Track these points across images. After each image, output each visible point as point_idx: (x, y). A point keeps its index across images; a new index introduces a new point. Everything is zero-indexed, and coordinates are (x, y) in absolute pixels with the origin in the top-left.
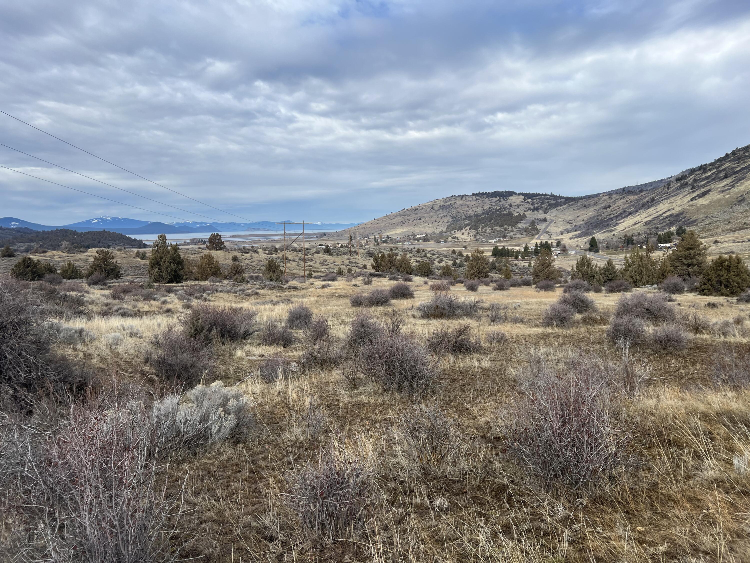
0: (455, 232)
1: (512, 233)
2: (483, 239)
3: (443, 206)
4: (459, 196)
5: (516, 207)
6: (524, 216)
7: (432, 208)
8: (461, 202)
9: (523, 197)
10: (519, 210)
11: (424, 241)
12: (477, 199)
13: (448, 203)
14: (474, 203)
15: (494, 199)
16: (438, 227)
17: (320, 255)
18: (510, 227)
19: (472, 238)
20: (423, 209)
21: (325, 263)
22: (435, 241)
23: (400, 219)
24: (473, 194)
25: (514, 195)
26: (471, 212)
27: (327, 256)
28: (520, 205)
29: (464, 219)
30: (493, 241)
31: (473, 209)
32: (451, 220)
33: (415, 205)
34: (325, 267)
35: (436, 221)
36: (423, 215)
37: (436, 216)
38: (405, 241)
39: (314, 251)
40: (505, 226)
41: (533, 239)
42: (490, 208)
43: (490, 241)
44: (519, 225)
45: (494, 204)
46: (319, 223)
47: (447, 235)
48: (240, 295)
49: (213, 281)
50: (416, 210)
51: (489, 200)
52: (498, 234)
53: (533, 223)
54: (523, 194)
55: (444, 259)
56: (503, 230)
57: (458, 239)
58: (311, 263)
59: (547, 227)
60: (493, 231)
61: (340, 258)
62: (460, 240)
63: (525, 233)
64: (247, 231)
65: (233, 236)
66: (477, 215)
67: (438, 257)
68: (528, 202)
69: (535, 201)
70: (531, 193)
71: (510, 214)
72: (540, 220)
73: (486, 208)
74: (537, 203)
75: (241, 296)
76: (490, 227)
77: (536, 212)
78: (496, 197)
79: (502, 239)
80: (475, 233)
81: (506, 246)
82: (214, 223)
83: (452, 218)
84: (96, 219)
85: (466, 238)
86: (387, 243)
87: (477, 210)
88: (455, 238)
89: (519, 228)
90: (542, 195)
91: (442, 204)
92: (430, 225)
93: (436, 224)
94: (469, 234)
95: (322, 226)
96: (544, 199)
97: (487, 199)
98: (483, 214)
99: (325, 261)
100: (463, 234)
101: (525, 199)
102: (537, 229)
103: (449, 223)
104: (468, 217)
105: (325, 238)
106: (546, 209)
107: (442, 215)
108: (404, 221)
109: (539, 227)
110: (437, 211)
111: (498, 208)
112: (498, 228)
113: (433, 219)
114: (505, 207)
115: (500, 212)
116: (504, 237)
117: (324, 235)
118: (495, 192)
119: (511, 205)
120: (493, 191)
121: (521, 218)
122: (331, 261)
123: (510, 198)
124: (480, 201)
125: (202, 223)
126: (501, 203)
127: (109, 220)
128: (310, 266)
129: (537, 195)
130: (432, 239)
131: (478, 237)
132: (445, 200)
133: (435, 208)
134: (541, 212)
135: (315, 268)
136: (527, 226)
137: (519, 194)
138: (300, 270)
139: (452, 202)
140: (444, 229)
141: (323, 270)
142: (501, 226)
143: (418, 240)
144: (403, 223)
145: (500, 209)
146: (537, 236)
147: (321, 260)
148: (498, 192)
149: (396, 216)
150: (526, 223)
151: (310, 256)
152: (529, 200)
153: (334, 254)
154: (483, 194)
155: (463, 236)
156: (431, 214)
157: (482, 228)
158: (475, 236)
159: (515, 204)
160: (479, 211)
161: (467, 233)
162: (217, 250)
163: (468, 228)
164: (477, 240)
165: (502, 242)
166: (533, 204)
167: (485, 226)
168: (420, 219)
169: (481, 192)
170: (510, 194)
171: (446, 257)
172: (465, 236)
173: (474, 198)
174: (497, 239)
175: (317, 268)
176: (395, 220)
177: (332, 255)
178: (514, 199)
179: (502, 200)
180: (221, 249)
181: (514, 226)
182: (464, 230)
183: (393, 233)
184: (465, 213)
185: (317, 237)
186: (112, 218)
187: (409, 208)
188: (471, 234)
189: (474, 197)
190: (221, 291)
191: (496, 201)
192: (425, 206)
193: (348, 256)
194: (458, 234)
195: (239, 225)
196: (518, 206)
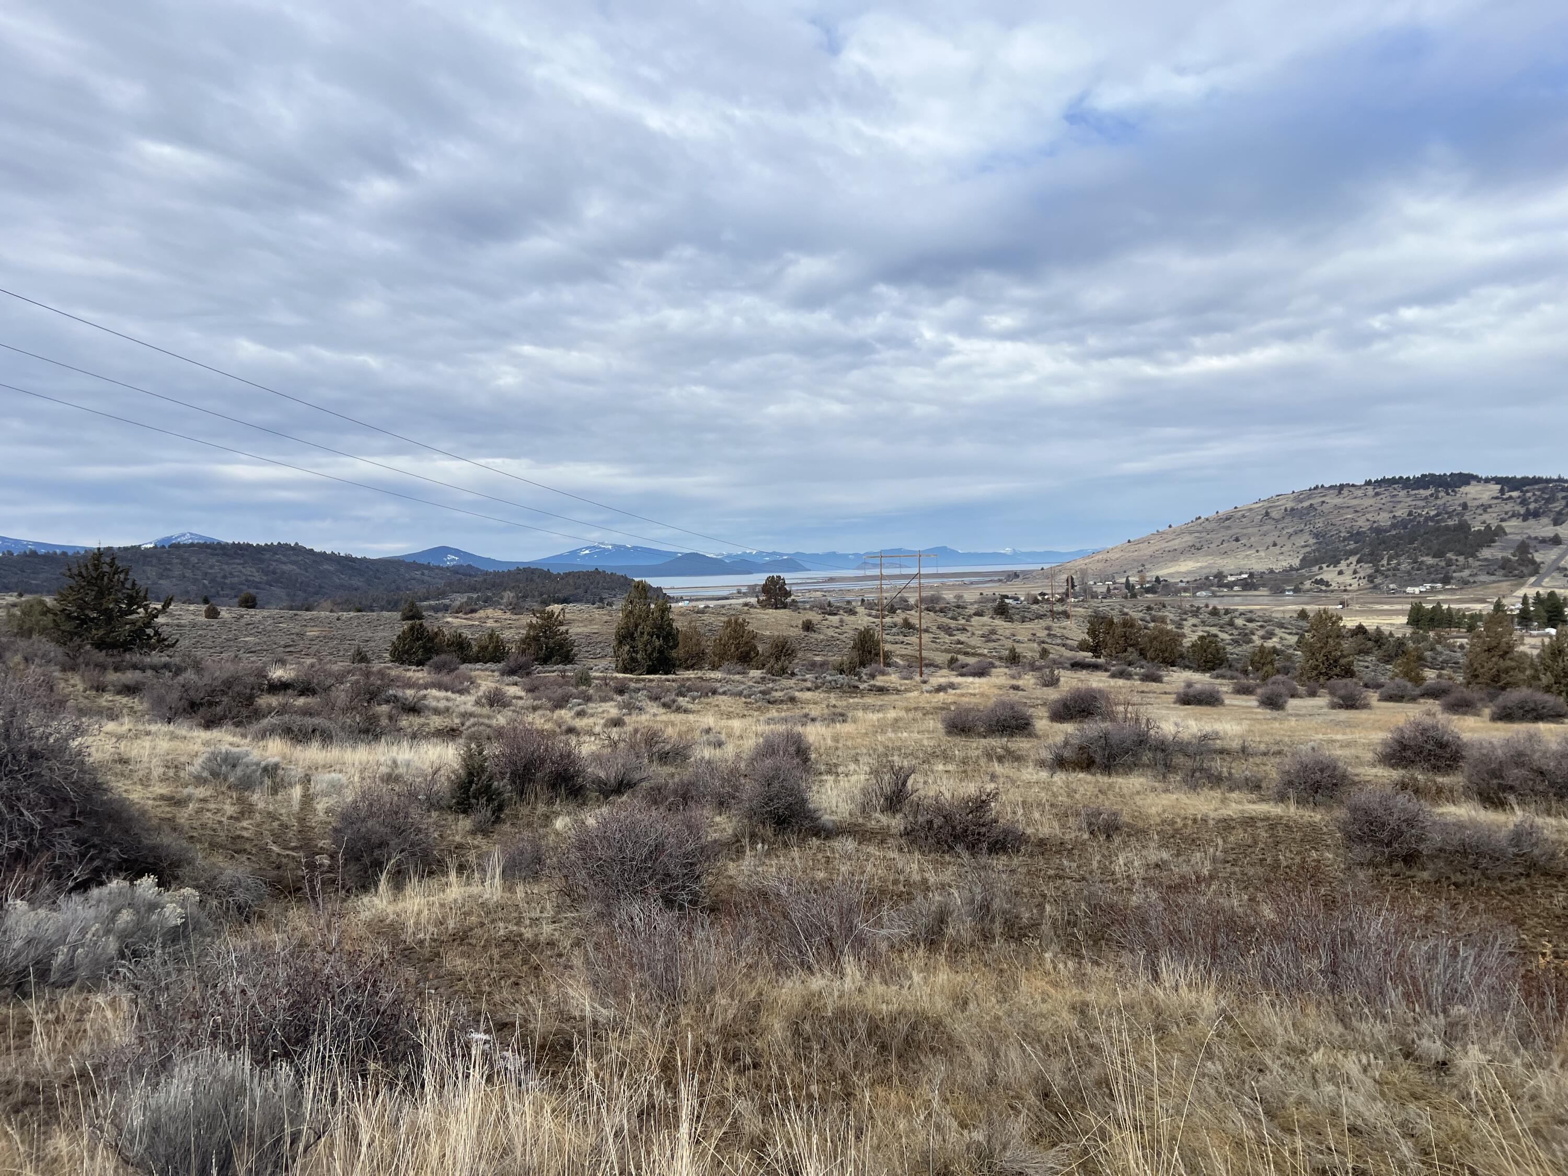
0: (1321, 568)
1: (1466, 572)
2: (1392, 586)
3: (1292, 509)
4: (1331, 487)
5: (1480, 511)
6: (1500, 531)
7: (1267, 514)
8: (1338, 501)
9: (1499, 487)
10: (1485, 517)
11: (1244, 590)
12: (1377, 494)
13: (1306, 504)
14: (1371, 501)
15: (1421, 491)
16: (1281, 557)
17: (985, 619)
18: (1461, 559)
19: (1363, 583)
20: (1244, 516)
21: (994, 637)
22: (1271, 589)
23: (1188, 539)
24: (1368, 483)
25: (1473, 483)
26: (1362, 524)
27: (999, 622)
28: (1490, 506)
29: (1345, 539)
30: (1417, 590)
31: (1369, 516)
32: (1312, 541)
33: (1225, 509)
34: (992, 645)
35: (1275, 545)
36: (1245, 531)
37: (1277, 533)
38: (1200, 588)
39: (972, 612)
40: (1449, 555)
41: (1522, 585)
42: (1410, 514)
43: (1409, 590)
44: (1486, 553)
45: (1422, 503)
46: (1008, 550)
47: (1302, 575)
48: (757, 701)
49: (729, 672)
50: (1227, 519)
51: (1408, 495)
52: (1429, 573)
53: (1523, 548)
54: (1497, 480)
55: (1277, 631)
56: (1443, 564)
57: (1327, 584)
58: (962, 637)
59: (1561, 557)
60: (1416, 566)
61: (1028, 625)
62: (1334, 586)
63: (1502, 572)
64: (858, 568)
65: (831, 580)
66: (1378, 531)
67: (1261, 626)
68: (1510, 498)
69: (1529, 495)
70: (1519, 476)
71: (1463, 527)
72: (1543, 541)
73: (1401, 513)
74: (1536, 501)
75: (759, 704)
76: (1409, 557)
77: (1531, 522)
78: (1426, 487)
79: (1439, 585)
80: (1370, 571)
81: (1446, 601)
82: (797, 553)
83: (1316, 536)
84: (587, 548)
85: (1349, 582)
86: (1155, 592)
87: (1377, 518)
88: (1321, 582)
89: (1486, 560)
90: (1549, 481)
91: (1289, 505)
92: (1262, 554)
93: (1277, 550)
94: (1355, 572)
95: (1015, 557)
96: (1553, 491)
97: (1403, 493)
98: (1394, 526)
99: (993, 632)
100: (1340, 573)
101: (1502, 491)
102: (1533, 562)
103: (1308, 549)
104: (1356, 536)
105: (1017, 582)
106: (1560, 513)
107: (1291, 530)
108: (1198, 545)
109: (1538, 557)
110: (1277, 521)
111: (1432, 513)
112: (1429, 560)
113: (1269, 540)
114: (1451, 509)
115: (1438, 522)
116: (1446, 580)
117: (1016, 575)
118: (1423, 476)
119: (1465, 506)
120: (1418, 475)
121: (1490, 536)
122: (1008, 633)
123: (1464, 489)
124: (1385, 498)
125: (774, 553)
126: (1439, 502)
127: (608, 550)
128: (959, 642)
129: (1536, 481)
130: (1264, 585)
131: (1378, 581)
132: (1299, 497)
133: (1275, 514)
134: (1545, 520)
135: (969, 646)
136: (1508, 554)
137: (1487, 481)
138: (937, 650)
139: (1316, 501)
140: (1296, 562)
141: (986, 651)
142: (1439, 554)
143: (1230, 586)
144: (1195, 549)
145: (1437, 515)
146: (1532, 579)
147: (986, 630)
148: (1432, 476)
149: (1181, 533)
150: (1504, 549)
151: (963, 622)
152: (1515, 494)
153: (1016, 617)
154: (1393, 481)
155: (1341, 579)
156: (1265, 528)
157: (1389, 560)
158: (1371, 578)
159: (1476, 503)
160: (1384, 519)
161: (1351, 572)
162: (776, 608)
163: (1353, 559)
164: (1375, 587)
165: (1439, 592)
166: (1524, 502)
167: (1397, 556)
168: (1237, 540)
169: (1389, 476)
170: (1465, 479)
171: (1281, 625)
172: (1347, 579)
173: (1370, 491)
174: (1428, 586)
175: (974, 648)
176: (1177, 541)
177: (1011, 620)
178: (1471, 491)
179: (1442, 494)
180: (785, 606)
181: (1473, 555)
182: (1343, 565)
183: (1172, 570)
184: (1348, 525)
185: (1000, 581)
186: (614, 546)
187: (1211, 514)
188: (1362, 574)
189: (1370, 488)
190: (724, 693)
191: (1426, 498)
192: (1251, 510)
193: (1048, 622)
194: (1329, 574)
195: (845, 557)
196: (1485, 508)
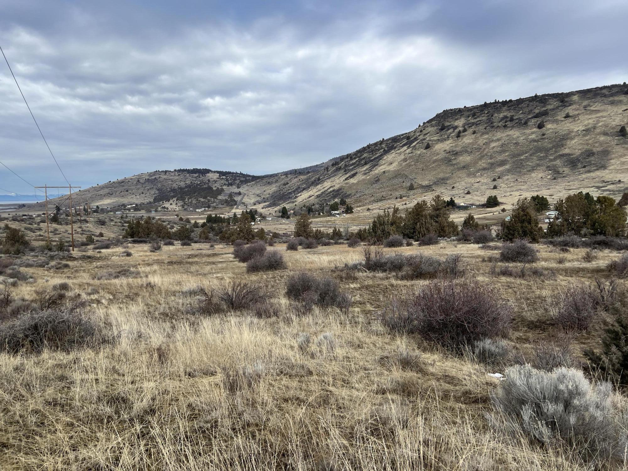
0: (163, 202)
1: (215, 204)
2: (191, 209)
4: (162, 171)
5: (214, 183)
6: (222, 190)
7: (138, 181)
8: (165, 177)
9: (218, 174)
10: (216, 185)
11: (135, 211)
12: (179, 175)
13: (153, 177)
14: (177, 178)
15: (194, 175)
16: (146, 198)
18: (212, 199)
19: (180, 208)
20: (129, 181)
22: (146, 211)
23: (107, 191)
24: (175, 170)
25: (210, 172)
26: (175, 185)
28: (217, 181)
29: (169, 191)
30: (200, 210)
31: (177, 183)
32: (157, 192)
33: (121, 178)
35: (143, 193)
36: (130, 188)
37: (143, 189)
38: (117, 210)
39: (39, 221)
40: (208, 198)
41: (233, 208)
42: (191, 183)
43: (197, 210)
44: (220, 197)
45: (195, 179)
47: (156, 205)
50: (122, 182)
51: (190, 176)
52: (203, 204)
53: (231, 195)
54: (218, 172)
56: (207, 201)
57: (167, 209)
59: (242, 199)
60: (198, 202)
62: (170, 209)
63: (225, 204)
66: (181, 189)
68: (223, 178)
69: (228, 177)
70: (224, 171)
71: (210, 188)
72: (236, 193)
73: (188, 182)
74: (231, 180)
76: (195, 199)
77: (231, 187)
78: (196, 173)
79: (207, 209)
80: (182, 203)
81: (218, 214)
83: (158, 190)
85: (175, 207)
86: (97, 212)
87: (180, 184)
88: (164, 208)
89: (220, 200)
90: (233, 173)
91: (147, 178)
92: (138, 197)
93: (143, 195)
94: (176, 204)
96: (235, 176)
97: (188, 175)
98: (186, 187)
100: (171, 204)
101: (220, 176)
102: (235, 201)
103: (156, 195)
104: (173, 190)
106: (238, 184)
107: (148, 188)
108: (111, 193)
109: (236, 199)
110: (143, 184)
111: (199, 183)
112: (202, 200)
113: (140, 191)
114: (204, 182)
115: (201, 186)
116: (209, 207)
118: (194, 169)
119: (209, 181)
120: (192, 169)
121: (220, 191)
123: (208, 175)
124: (182, 176)
126: (200, 179)
129: (229, 173)
130: (143, 209)
131: (186, 207)
132: (150, 175)
133: (141, 181)
134: (234, 187)
136: (227, 198)
137: (215, 172)
139: (157, 176)
140: (152, 200)
142: (205, 197)
143: (129, 209)
144: (110, 195)
145: (201, 183)
146: (235, 206)
148: (197, 169)
149: (103, 188)
150: (225, 196)
151: (36, 226)
153: (63, 223)
154: (183, 171)
155: (171, 206)
156: (138, 187)
157: (188, 199)
158: (183, 206)
159: (212, 180)
160: (182, 184)
163: (175, 199)
164: (185, 209)
165: (208, 211)
166: (227, 180)
167: (191, 198)
168: (127, 191)
169: (182, 168)
170: (207, 171)
173: (176, 174)
174: (203, 209)
176: (102, 191)
177: (61, 224)
178: (210, 175)
179: (201, 176)
181: (216, 198)
182: (171, 201)
183: (101, 203)
184: (170, 186)
187: (115, 180)
188: (179, 205)
189: (176, 172)
191: (196, 177)
192: (131, 179)
194: (167, 205)
196: (216, 182)
